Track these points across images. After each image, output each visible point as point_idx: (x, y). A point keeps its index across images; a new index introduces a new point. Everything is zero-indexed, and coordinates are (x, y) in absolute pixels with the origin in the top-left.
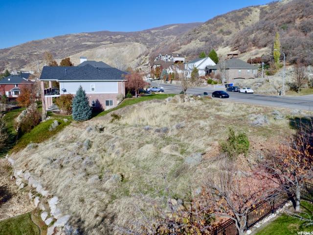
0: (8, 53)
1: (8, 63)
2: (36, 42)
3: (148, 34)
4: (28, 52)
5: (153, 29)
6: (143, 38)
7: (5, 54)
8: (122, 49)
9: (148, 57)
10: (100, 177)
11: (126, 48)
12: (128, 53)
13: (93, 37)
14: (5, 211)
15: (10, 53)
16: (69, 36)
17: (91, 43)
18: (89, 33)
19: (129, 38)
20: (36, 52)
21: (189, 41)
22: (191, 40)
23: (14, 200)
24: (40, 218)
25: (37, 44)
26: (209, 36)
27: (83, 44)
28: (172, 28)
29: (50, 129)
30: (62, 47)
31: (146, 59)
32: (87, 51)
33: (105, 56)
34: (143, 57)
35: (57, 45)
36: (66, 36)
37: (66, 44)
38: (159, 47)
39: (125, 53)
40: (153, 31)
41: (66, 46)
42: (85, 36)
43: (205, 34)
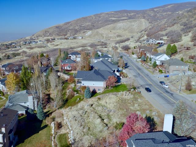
0: (69, 24)
1: (69, 31)
2: (84, 18)
3: (152, 12)
4: (79, 24)
5: (156, 8)
6: (148, 14)
7: (68, 25)
8: (133, 23)
9: (146, 32)
10: (84, 127)
11: (136, 23)
12: (136, 26)
13: (117, 14)
14: (60, 131)
15: (70, 25)
16: (102, 14)
17: (115, 18)
18: (114, 12)
19: (139, 15)
20: (83, 24)
21: (173, 25)
22: (175, 24)
23: (63, 128)
24: (68, 135)
25: (85, 19)
26: (187, 22)
27: (110, 19)
28: (169, 7)
29: (76, 101)
30: (98, 21)
31: (145, 34)
32: (112, 25)
33: (122, 28)
34: (143, 32)
35: (95, 20)
36: (101, 14)
37: (100, 18)
38: (154, 27)
39: (134, 27)
40: (155, 10)
41: (100, 21)
42: (112, 14)
43: (184, 20)
